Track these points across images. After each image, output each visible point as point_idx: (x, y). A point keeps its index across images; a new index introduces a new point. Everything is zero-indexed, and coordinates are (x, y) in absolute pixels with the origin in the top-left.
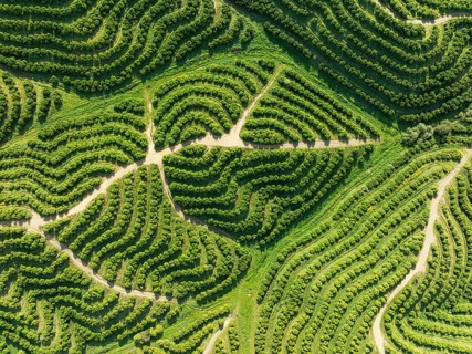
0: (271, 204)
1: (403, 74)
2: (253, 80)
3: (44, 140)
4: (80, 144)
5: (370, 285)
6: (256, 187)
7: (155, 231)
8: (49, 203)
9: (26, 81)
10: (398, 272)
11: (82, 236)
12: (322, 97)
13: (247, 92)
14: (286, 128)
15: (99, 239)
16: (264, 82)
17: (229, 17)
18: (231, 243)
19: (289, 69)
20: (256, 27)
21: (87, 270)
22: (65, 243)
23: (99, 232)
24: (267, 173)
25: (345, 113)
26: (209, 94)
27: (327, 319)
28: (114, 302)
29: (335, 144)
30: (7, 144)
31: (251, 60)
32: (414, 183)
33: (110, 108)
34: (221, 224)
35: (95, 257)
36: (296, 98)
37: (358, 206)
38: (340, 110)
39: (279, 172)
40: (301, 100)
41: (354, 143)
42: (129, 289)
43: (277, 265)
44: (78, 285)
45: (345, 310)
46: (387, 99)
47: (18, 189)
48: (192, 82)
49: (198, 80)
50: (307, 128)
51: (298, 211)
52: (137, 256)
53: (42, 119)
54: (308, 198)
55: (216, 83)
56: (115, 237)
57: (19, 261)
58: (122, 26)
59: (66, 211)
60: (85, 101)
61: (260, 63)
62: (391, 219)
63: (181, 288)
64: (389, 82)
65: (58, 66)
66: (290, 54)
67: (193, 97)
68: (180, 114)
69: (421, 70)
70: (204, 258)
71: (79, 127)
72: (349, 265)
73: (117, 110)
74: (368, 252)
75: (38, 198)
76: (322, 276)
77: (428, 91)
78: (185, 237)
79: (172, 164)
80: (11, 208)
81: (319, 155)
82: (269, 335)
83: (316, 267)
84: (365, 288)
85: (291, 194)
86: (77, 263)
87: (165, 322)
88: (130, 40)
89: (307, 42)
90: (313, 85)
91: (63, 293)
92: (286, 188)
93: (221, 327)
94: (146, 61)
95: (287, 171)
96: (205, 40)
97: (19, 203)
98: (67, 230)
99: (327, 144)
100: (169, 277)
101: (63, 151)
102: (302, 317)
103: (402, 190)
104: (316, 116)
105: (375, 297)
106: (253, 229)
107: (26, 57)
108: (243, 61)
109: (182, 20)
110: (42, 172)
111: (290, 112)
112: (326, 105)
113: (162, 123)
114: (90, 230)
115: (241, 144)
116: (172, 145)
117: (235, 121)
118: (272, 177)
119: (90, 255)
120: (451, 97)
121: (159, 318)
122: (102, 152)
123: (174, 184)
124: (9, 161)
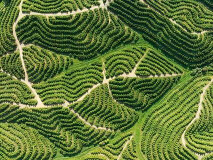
0: (146, 96)
1: (190, 51)
2: (139, 54)
3: (67, 76)
4: (80, 77)
5: (180, 123)
6: (141, 91)
7: (106, 106)
8: (71, 97)
9: (61, 55)
10: (190, 118)
11: (82, 108)
12: (163, 59)
13: (137, 58)
14: (151, 70)
15: (88, 109)
16: (143, 54)
17: (130, 32)
18: (132, 110)
19: (151, 50)
20: (139, 35)
21: (84, 120)
22: (76, 111)
23: (88, 107)
24: (144, 86)
25: (171, 65)
26: (124, 59)
27: (166, 135)
28: (93, 131)
29: (167, 75)
30: (54, 77)
31: (138, 47)
32: (195, 88)
33: (90, 64)
34: (129, 103)
35: (86, 116)
36: (154, 60)
37: (176, 97)
38: (169, 64)
39: (149, 85)
40: (156, 60)
41: (174, 75)
42: (98, 126)
43: (148, 117)
44: (81, 125)
45: (172, 132)
46: (185, 60)
47: (60, 93)
48: (118, 55)
49: (120, 54)
50: (158, 70)
51: (155, 99)
52: (100, 115)
53: (66, 69)
54: (158, 94)
55: (126, 55)
56: (93, 108)
57: (60, 117)
58: (94, 36)
59: (76, 100)
60: (81, 62)
61: (141, 48)
62: (187, 101)
63: (115, 126)
64: (186, 54)
65: (72, 50)
66: (151, 44)
67: (119, 60)
68: (114, 66)
69: (196, 50)
70: (123, 115)
71: (80, 71)
72: (173, 116)
73: (92, 65)
74: (179, 112)
75: (67, 96)
76: (164, 120)
77: (199, 57)
78: (117, 108)
79: (112, 83)
80: (58, 99)
81: (162, 79)
82: (146, 142)
83: (162, 118)
84: (179, 124)
85: (153, 93)
86: (80, 118)
87: (110, 138)
88: (97, 41)
89: (157, 41)
90: (160, 55)
91: (75, 128)
92: (151, 91)
93: (129, 139)
94: (102, 48)
95: (151, 85)
96: (122, 40)
97: (61, 98)
98: (77, 106)
99: (165, 75)
100: (111, 122)
101: (75, 79)
102: (157, 135)
103: (191, 91)
104: (161, 66)
105: (182, 127)
106: (140, 105)
107: (61, 47)
108: (135, 47)
109: (114, 34)
110: (68, 87)
111: (152, 65)
112: (164, 62)
113: (108, 69)
114: (85, 106)
115: (135, 76)
116: (112, 77)
117: (133, 68)
118: (146, 87)
119: (85, 115)
120: (208, 58)
121: (108, 136)
122: (88, 80)
123: (113, 90)
124: (56, 83)
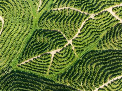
0: (38, 41)
1: (18, 83)
2: (53, 69)
3: (98, 37)
4: (89, 39)
5: (8, 30)
6: (43, 44)
7: (63, 25)
8: (91, 22)
9: (107, 49)
10: (2, 36)
11: (80, 17)
12: (35, 71)
13: (53, 65)
14: (41, 60)
15: (76, 18)
16: (50, 70)
17: (64, 82)
18: (44, 28)
19: (45, 75)
20: (57, 82)
21: (76, 10)
22: (84, 14)
23: (76, 20)
24: (42, 48)
25: (28, 69)
26: (62, 62)
27: (15, 19)
28: (67, 5)
29: (28, 61)
30: (106, 32)
31: (55, 74)
32: (6, 58)
33: (85, 50)
34: (48, 32)
35: (75, 13)
36: (41, 68)
37: (17, 48)
38: (30, 69)
39: (39, 49)
40: (40, 68)
41: (23, 63)
42: (65, 9)
43: (31, 27)
44: (77, 5)
45: (12, 22)
46: (19, 76)
47: (99, 23)
48: (67, 63)
49: (66, 64)
50: (36, 62)
51: (31, 42)
52: (65, 17)
53: (100, 41)
54: (30, 45)
55: (62, 65)
56: (72, 20)
57: (93, 6)
58: (89, 70)
59: (86, 22)
60: (92, 49)
61: (53, 74)
62: (8, 48)
63: (52, 14)
64: (20, 80)
65: (101, 55)
66: (47, 79)
67: (66, 60)
68: (68, 54)
69: (14, 86)
70: (49, 23)
71: (91, 43)
72: (15, 33)
73: (83, 50)
74: (11, 38)
75: (94, 22)
76: (20, 28)
77: (10, 81)
78: (56, 26)
79: (65, 42)
80: (99, 18)
81: (31, 57)
82: (27, 10)
83: (22, 30)
84: (9, 29)
85: (34, 45)
86: (79, 11)
87: (53, 4)
88: (86, 68)
89: (43, 83)
90: (38, 73)
91: (80, 2)
92: (36, 46)
93: (39, 8)
94: (80, 64)
95: (37, 50)
96: (68, 74)
97: (98, 19)
98: (84, 17)
99: (30, 60)
100: (56, 15)
101: (92, 36)
102: (21, 17)
103: (8, 55)
104: (35, 66)
105: (6, 28)
106: (40, 33)
107: (109, 55)
108: (57, 73)
109: (75, 77)
110: (95, 29)
111: (41, 64)
112: (33, 69)
113: (71, 51)
114: (79, 19)
115: (50, 52)
116: (67, 46)
117: (54, 58)
118: (40, 47)
119: (77, 13)
120: (4, 82)
121: (55, 5)
122: (83, 39)
123: (63, 37)
124: (104, 28)
